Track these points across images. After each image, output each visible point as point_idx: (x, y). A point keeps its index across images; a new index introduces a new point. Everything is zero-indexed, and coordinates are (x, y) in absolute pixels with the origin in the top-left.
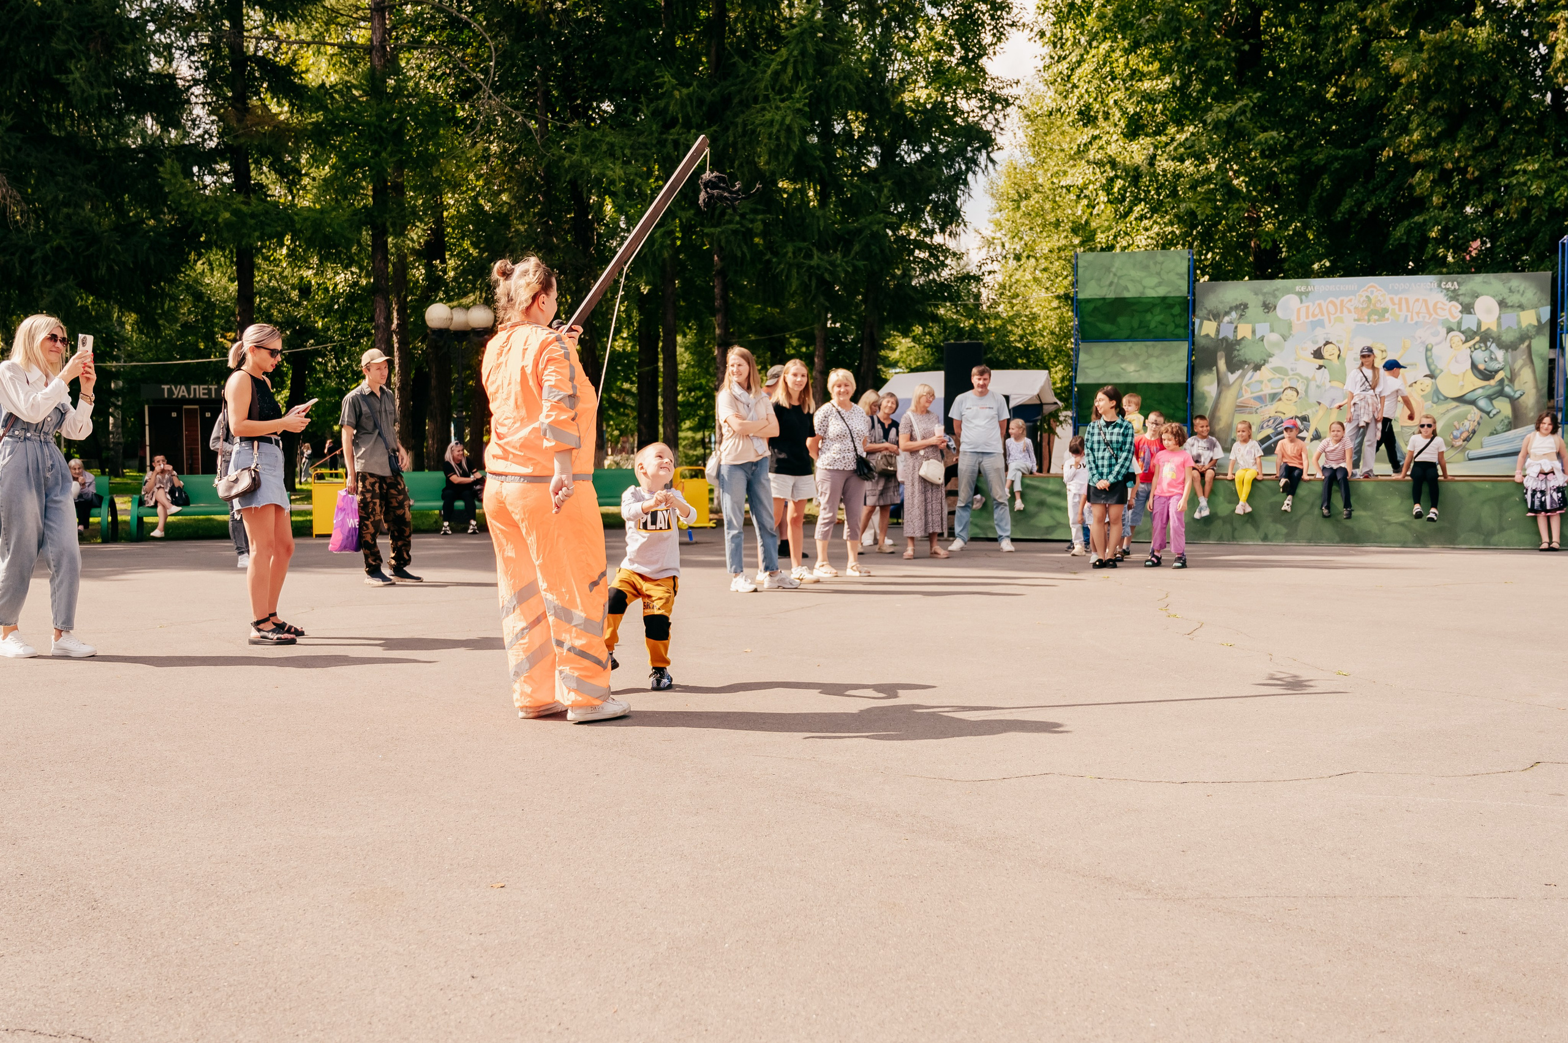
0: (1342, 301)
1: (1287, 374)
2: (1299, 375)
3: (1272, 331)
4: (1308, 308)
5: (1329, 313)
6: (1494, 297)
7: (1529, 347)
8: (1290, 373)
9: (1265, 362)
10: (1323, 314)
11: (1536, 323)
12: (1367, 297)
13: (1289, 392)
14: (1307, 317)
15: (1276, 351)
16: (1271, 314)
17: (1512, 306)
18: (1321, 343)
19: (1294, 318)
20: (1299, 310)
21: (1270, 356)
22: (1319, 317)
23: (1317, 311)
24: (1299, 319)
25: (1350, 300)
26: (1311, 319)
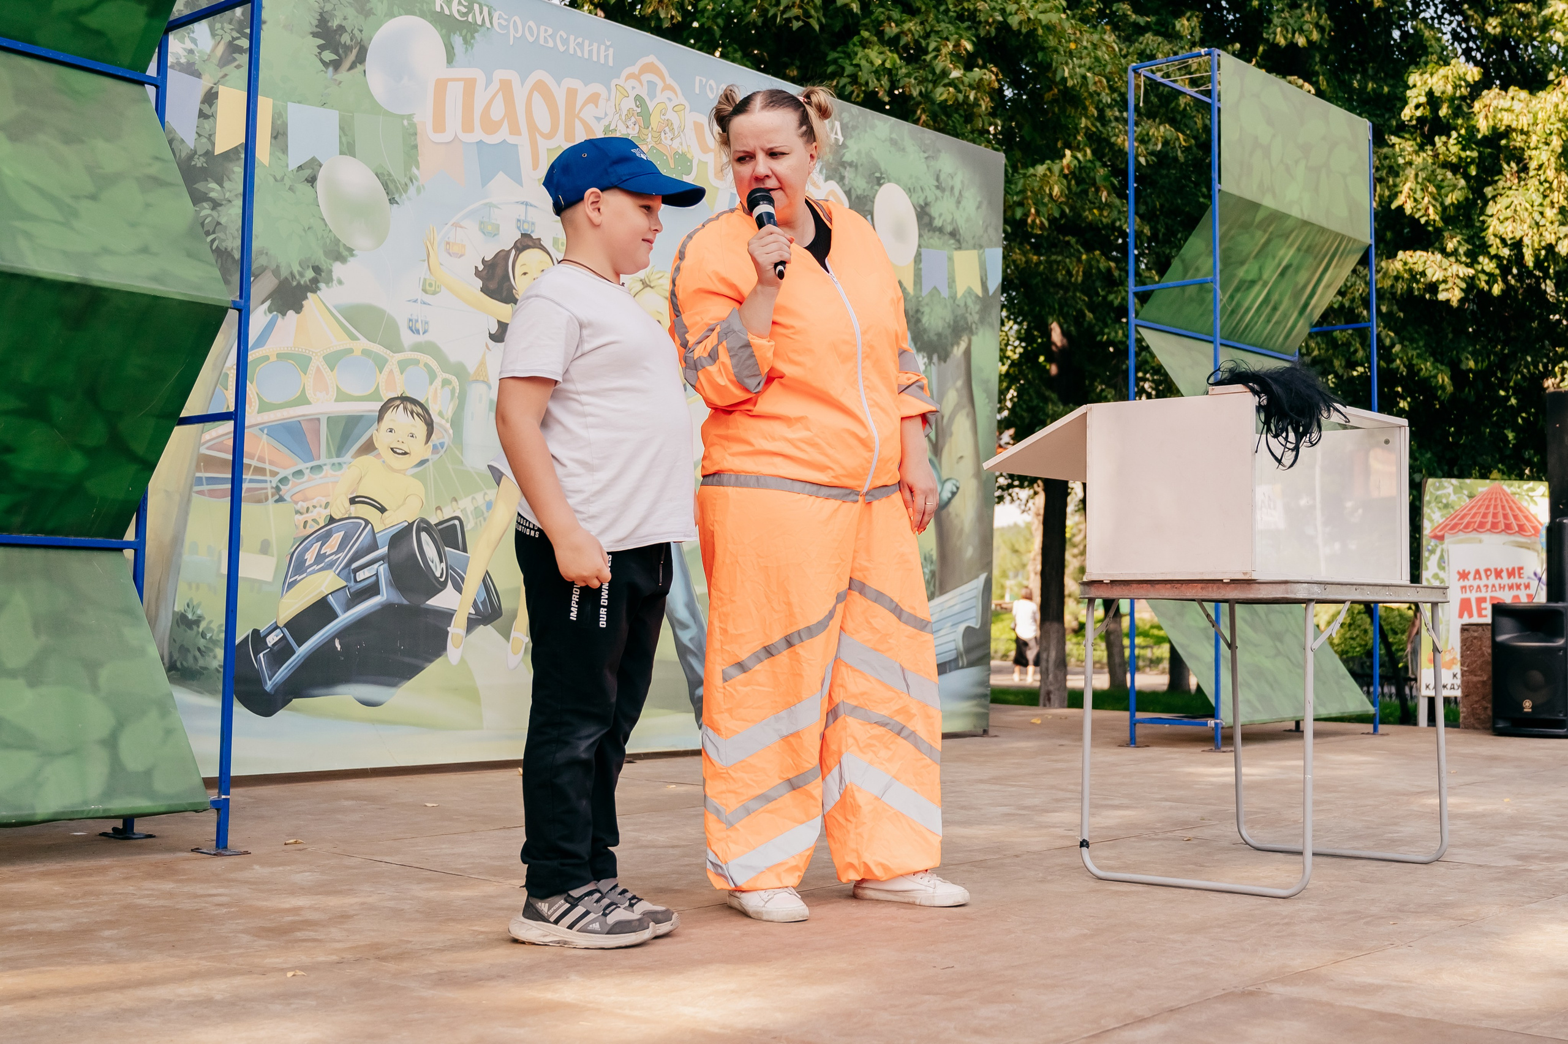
0: (572, 94)
1: (395, 346)
2: (431, 349)
3: (348, 149)
4: (470, 86)
5: (533, 128)
6: (910, 191)
7: (968, 353)
8: (408, 338)
9: (319, 276)
10: (515, 130)
11: (979, 292)
12: (638, 99)
13: (397, 417)
14: (468, 127)
15: (358, 239)
16: (343, 75)
17: (940, 230)
18: (508, 239)
19: (424, 117)
20: (441, 86)
21: (339, 253)
22: (503, 134)
23: (498, 111)
24: (439, 125)
25: (594, 99)
26: (478, 135)
